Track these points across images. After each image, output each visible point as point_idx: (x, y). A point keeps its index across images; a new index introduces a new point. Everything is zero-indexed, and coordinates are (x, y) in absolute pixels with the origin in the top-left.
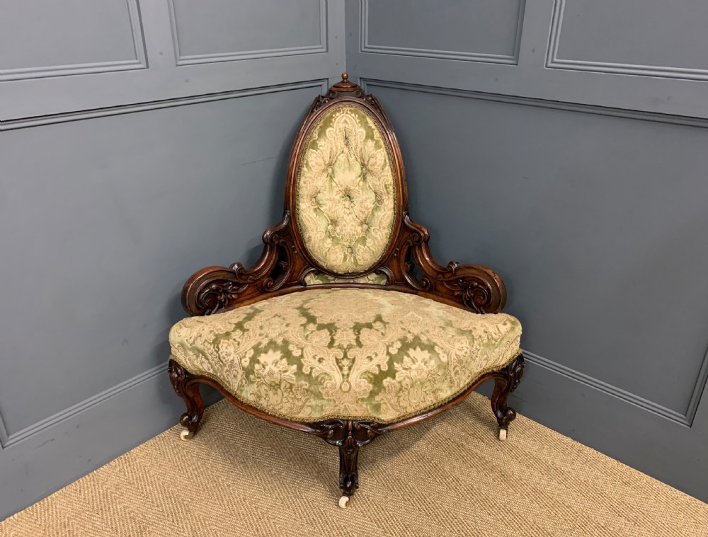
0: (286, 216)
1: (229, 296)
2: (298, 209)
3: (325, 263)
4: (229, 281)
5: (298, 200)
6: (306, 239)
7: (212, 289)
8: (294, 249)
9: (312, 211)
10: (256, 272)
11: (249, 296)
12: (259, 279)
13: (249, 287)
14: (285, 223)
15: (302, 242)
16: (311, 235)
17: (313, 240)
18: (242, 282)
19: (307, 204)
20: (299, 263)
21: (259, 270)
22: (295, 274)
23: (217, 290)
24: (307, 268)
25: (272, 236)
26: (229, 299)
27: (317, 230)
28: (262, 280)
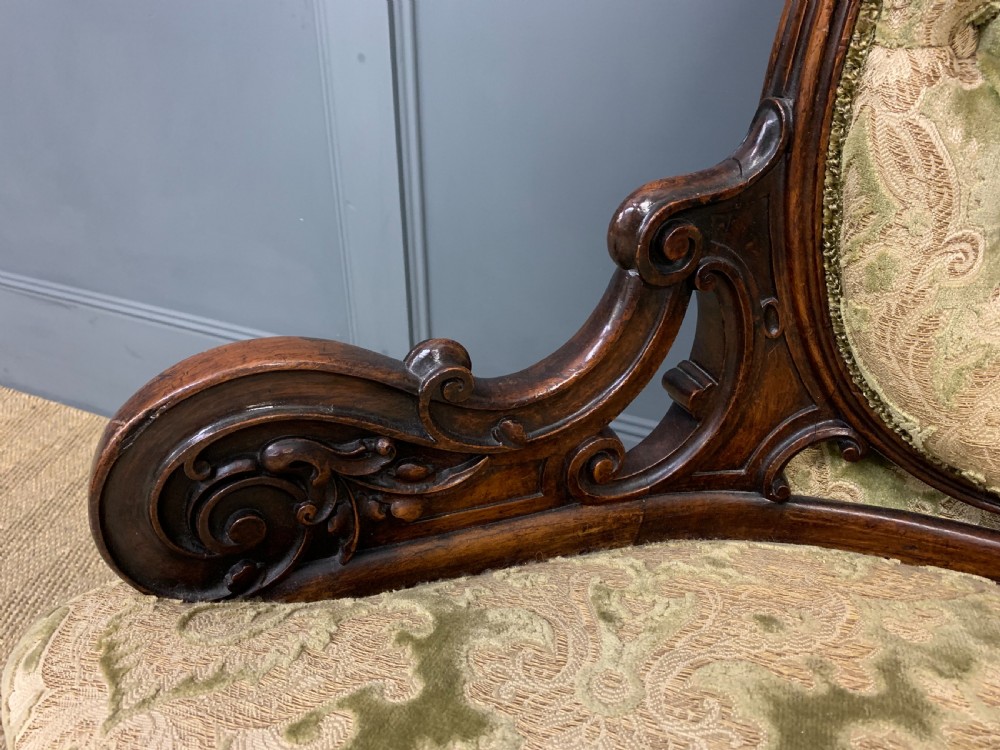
0: (771, 121)
1: (373, 506)
2: (851, 92)
3: (928, 420)
4: (377, 436)
5: (869, 29)
6: (853, 275)
7: (259, 468)
8: (769, 315)
9: (941, 106)
10: (540, 403)
11: (491, 509)
12: (552, 441)
13: (490, 470)
14: (756, 163)
15: (821, 282)
16: (895, 252)
17: (899, 283)
18: (446, 444)
19: (925, 59)
20: (774, 387)
21: (561, 393)
22: (742, 438)
23: (295, 472)
24: (812, 418)
25: (668, 219)
26: (368, 523)
27: (943, 224)
28: (569, 443)
